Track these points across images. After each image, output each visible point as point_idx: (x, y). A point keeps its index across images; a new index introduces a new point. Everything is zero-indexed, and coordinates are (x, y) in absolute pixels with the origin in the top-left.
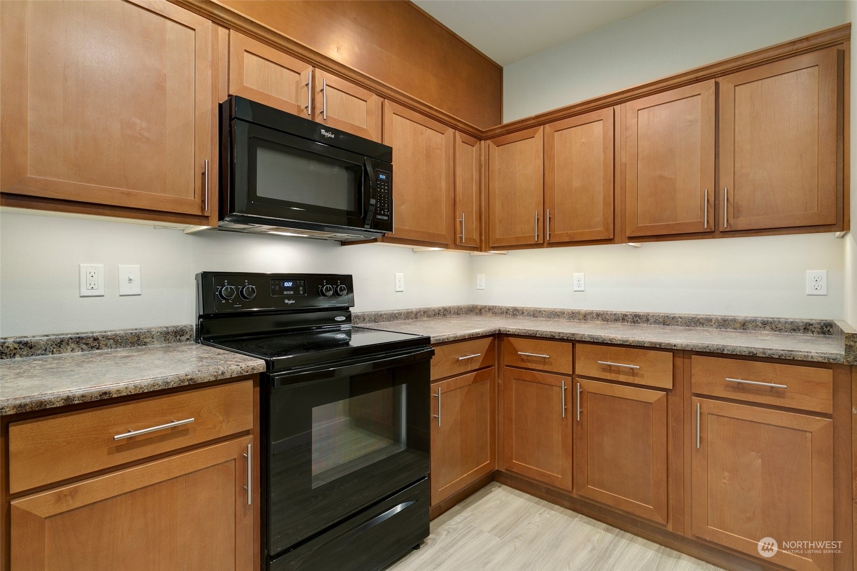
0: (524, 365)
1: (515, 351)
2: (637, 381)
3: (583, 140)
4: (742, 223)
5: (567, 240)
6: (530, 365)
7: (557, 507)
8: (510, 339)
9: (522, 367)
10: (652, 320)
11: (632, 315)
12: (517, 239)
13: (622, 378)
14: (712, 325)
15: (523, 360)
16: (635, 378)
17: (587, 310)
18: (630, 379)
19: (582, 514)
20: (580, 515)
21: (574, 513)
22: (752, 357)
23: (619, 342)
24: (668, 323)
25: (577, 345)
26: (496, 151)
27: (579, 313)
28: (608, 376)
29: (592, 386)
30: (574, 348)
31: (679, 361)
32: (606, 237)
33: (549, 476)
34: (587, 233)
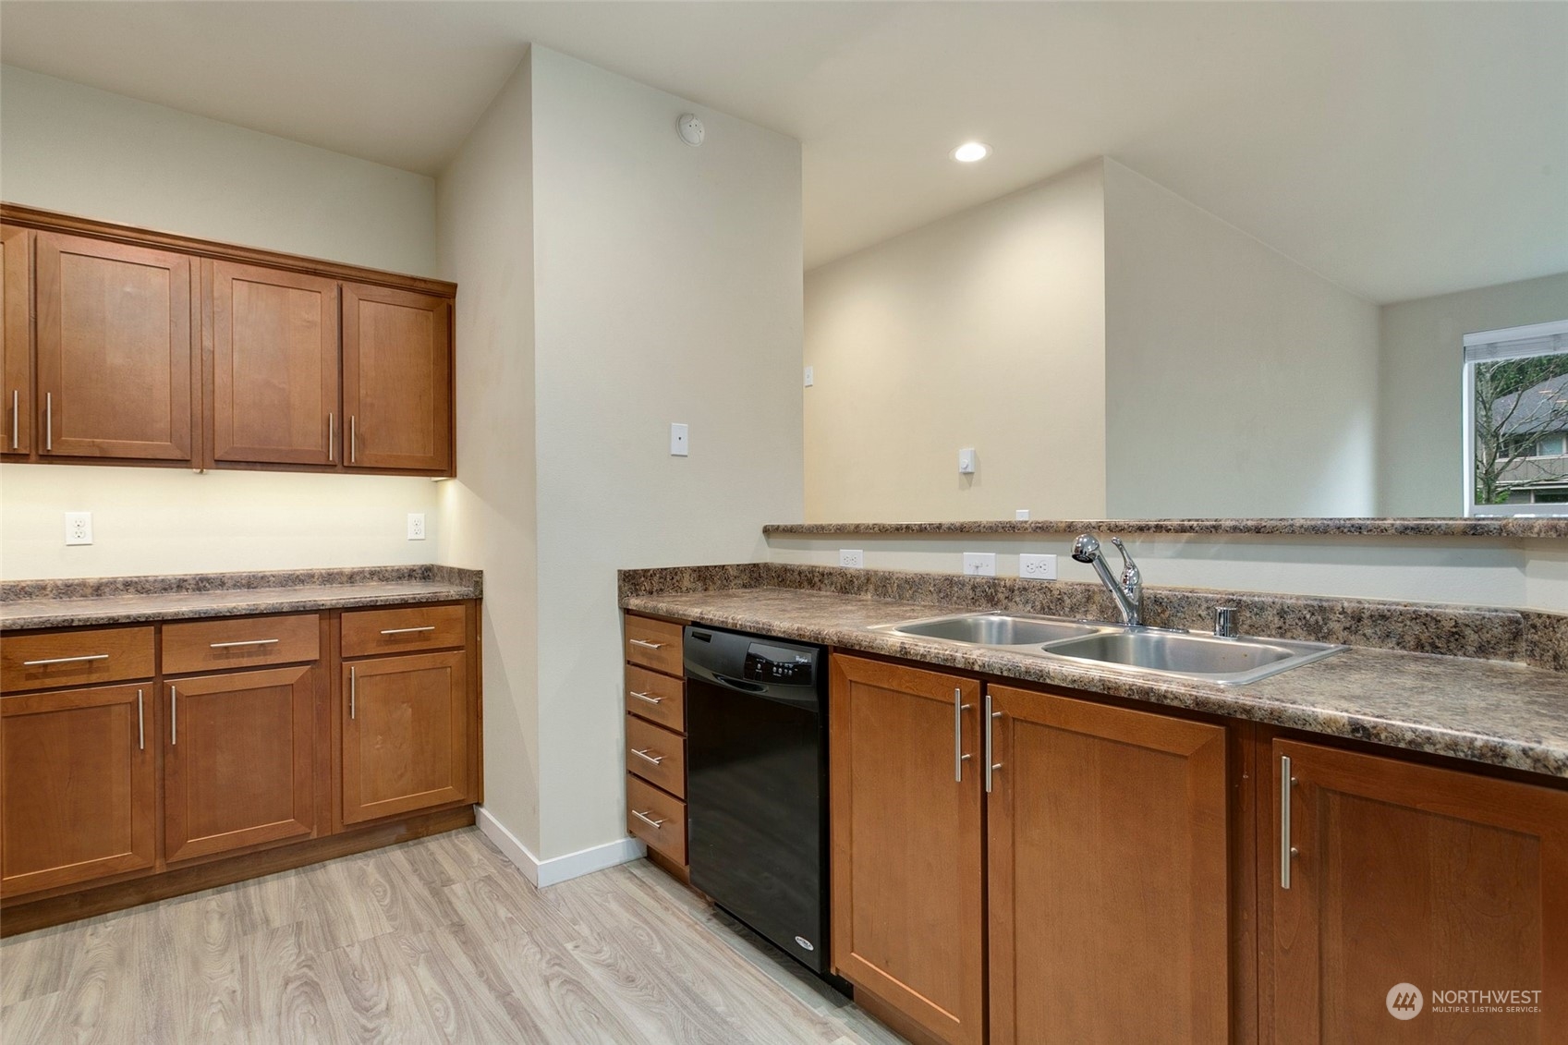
0: (41, 685)
1: (14, 667)
5: (93, 453)
6: (53, 683)
7: (110, 915)
8: (3, 641)
9: (31, 687)
10: (230, 583)
11: (195, 579)
13: (246, 662)
14: (314, 582)
15: (33, 677)
16: (268, 657)
17: (101, 579)
19: (163, 899)
20: (161, 902)
21: (148, 905)
22: (404, 605)
23: (244, 612)
24: (255, 584)
25: (165, 628)
28: (223, 664)
29: (199, 687)
30: (159, 632)
31: (325, 623)
32: (177, 455)
33: (103, 864)
34: (136, 447)
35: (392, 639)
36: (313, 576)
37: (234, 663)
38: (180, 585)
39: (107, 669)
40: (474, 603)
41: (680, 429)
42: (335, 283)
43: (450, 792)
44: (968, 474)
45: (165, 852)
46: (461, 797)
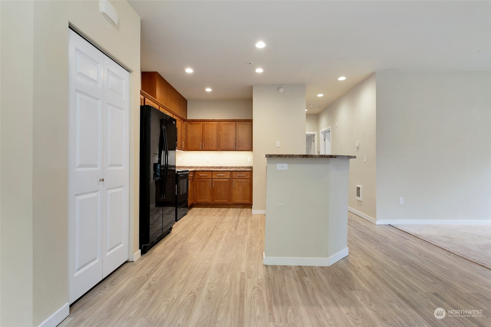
0: (201, 178)
1: (199, 175)
2: (224, 178)
3: (212, 128)
4: (239, 149)
5: (208, 149)
6: (202, 178)
7: (207, 208)
8: (198, 172)
9: (200, 178)
10: (224, 168)
11: (220, 167)
12: (195, 148)
13: (221, 178)
15: (200, 177)
18: (223, 178)
20: (212, 208)
22: (241, 171)
23: (221, 171)
24: (227, 168)
26: (189, 126)
27: (208, 167)
29: (216, 180)
30: (212, 173)
31: (231, 173)
32: (216, 149)
33: (207, 201)
34: (212, 148)
35: (239, 176)
36: (234, 167)
37: (220, 177)
38: (218, 168)
39: (207, 177)
40: (251, 172)
41: (278, 142)
42: (235, 122)
43: (247, 201)
44: (358, 148)
45: (213, 201)
46: (249, 203)
